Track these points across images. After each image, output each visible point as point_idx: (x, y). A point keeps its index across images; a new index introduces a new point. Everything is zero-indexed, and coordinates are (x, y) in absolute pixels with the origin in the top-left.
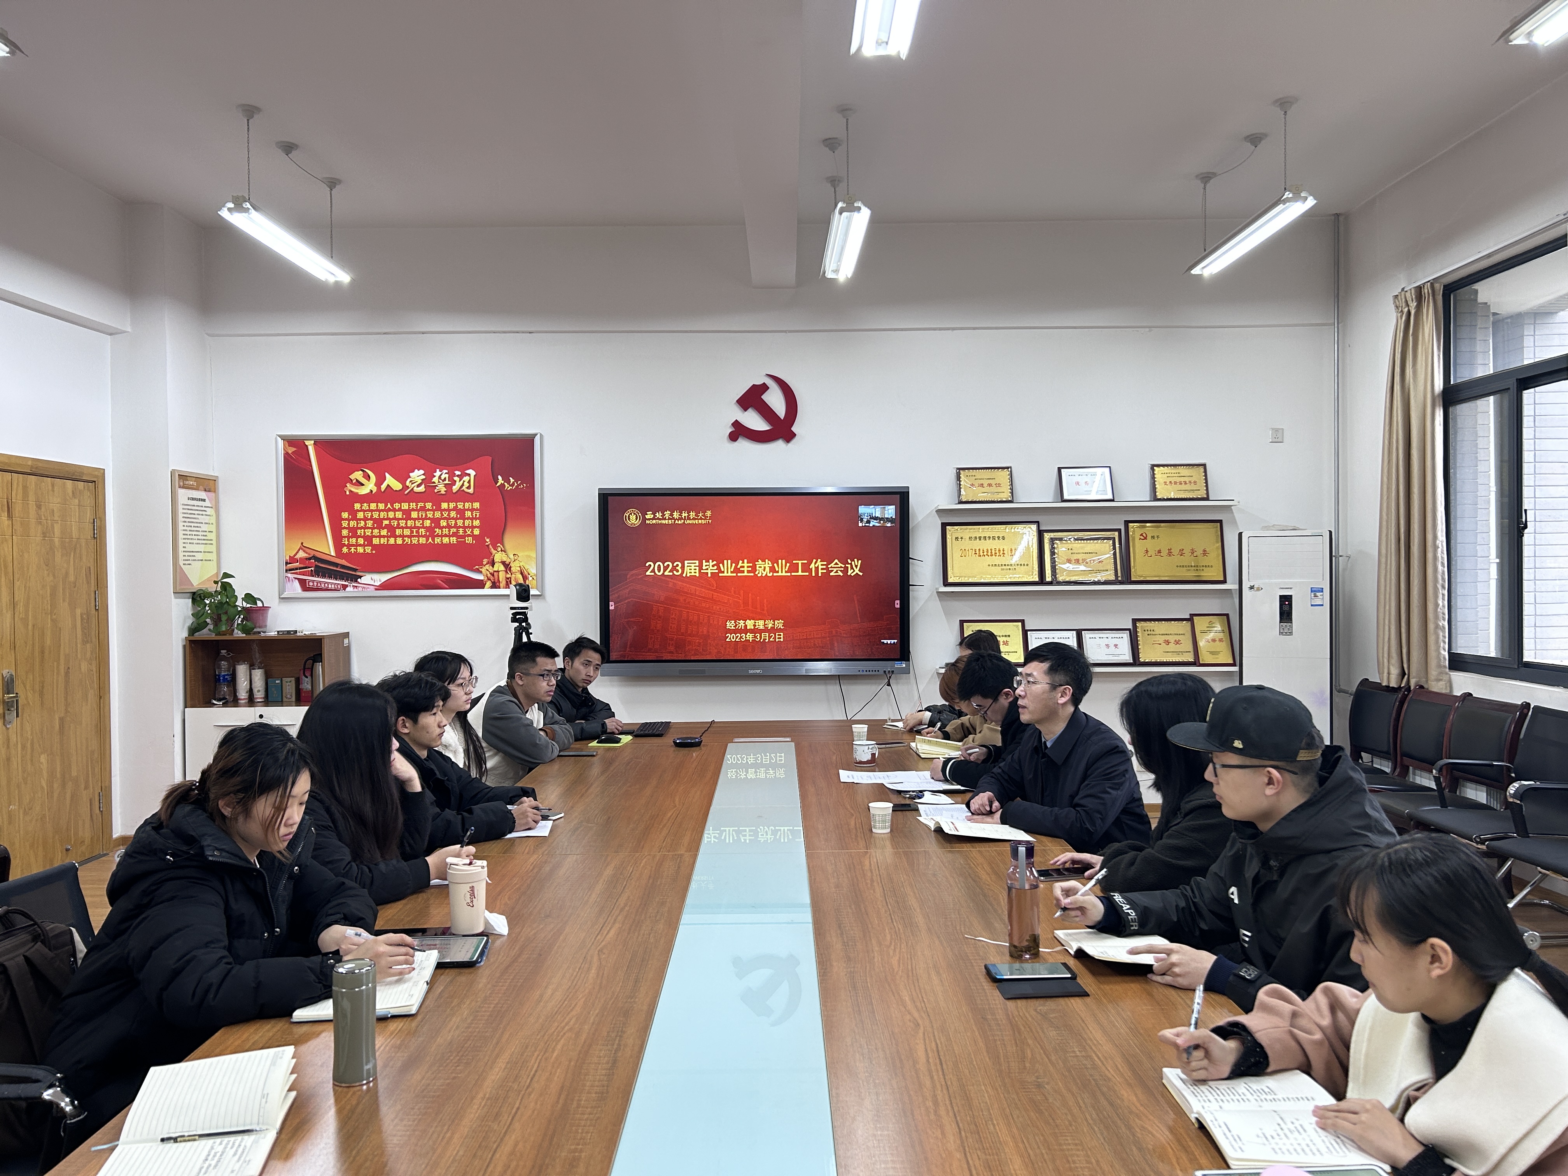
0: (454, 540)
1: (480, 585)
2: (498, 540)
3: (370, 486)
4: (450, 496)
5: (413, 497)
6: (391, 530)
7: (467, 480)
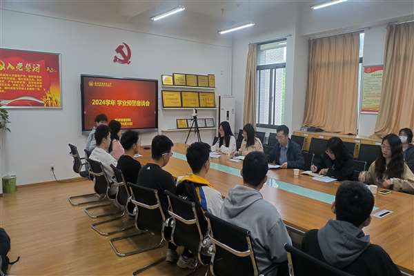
0: (33, 89)
1: (42, 105)
2: (48, 89)
3: (3, 68)
4: (31, 73)
5: (18, 72)
6: (11, 84)
7: (37, 68)
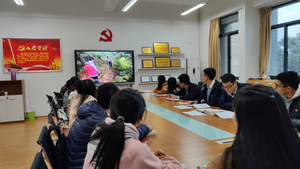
0: (43, 60)
1: (49, 69)
3: (23, 49)
4: (42, 51)
5: (33, 51)
6: (29, 59)
7: (45, 48)
